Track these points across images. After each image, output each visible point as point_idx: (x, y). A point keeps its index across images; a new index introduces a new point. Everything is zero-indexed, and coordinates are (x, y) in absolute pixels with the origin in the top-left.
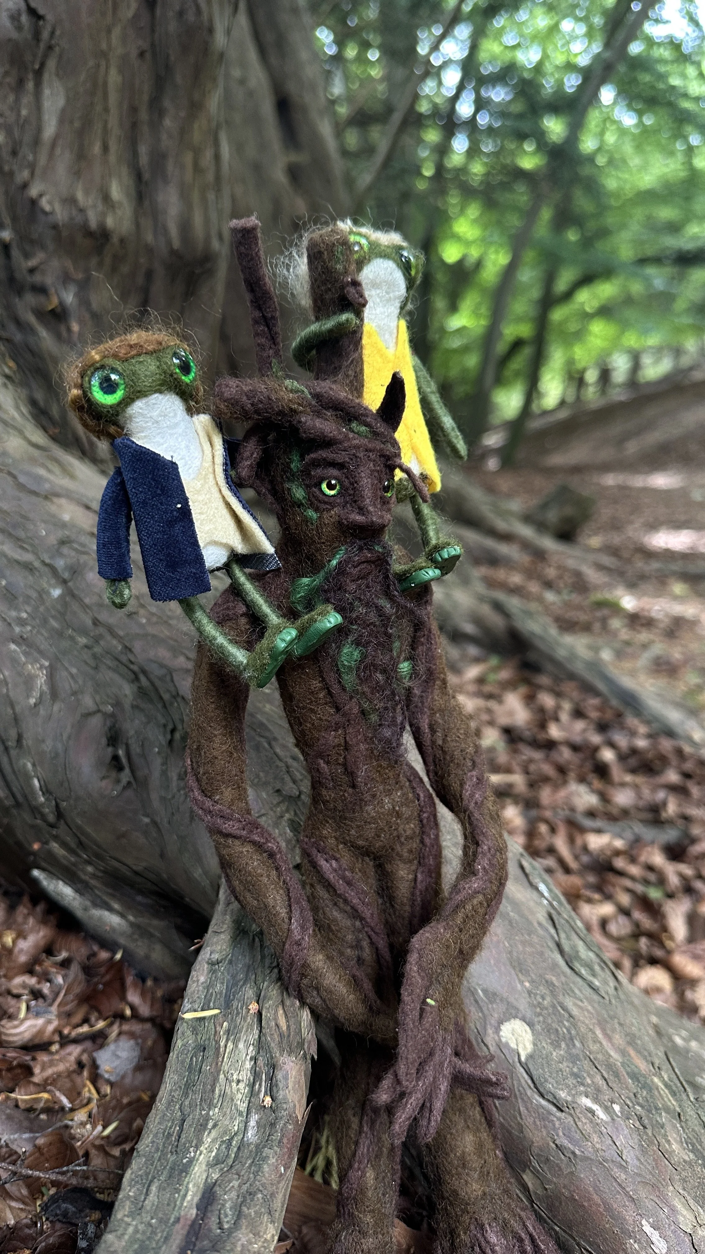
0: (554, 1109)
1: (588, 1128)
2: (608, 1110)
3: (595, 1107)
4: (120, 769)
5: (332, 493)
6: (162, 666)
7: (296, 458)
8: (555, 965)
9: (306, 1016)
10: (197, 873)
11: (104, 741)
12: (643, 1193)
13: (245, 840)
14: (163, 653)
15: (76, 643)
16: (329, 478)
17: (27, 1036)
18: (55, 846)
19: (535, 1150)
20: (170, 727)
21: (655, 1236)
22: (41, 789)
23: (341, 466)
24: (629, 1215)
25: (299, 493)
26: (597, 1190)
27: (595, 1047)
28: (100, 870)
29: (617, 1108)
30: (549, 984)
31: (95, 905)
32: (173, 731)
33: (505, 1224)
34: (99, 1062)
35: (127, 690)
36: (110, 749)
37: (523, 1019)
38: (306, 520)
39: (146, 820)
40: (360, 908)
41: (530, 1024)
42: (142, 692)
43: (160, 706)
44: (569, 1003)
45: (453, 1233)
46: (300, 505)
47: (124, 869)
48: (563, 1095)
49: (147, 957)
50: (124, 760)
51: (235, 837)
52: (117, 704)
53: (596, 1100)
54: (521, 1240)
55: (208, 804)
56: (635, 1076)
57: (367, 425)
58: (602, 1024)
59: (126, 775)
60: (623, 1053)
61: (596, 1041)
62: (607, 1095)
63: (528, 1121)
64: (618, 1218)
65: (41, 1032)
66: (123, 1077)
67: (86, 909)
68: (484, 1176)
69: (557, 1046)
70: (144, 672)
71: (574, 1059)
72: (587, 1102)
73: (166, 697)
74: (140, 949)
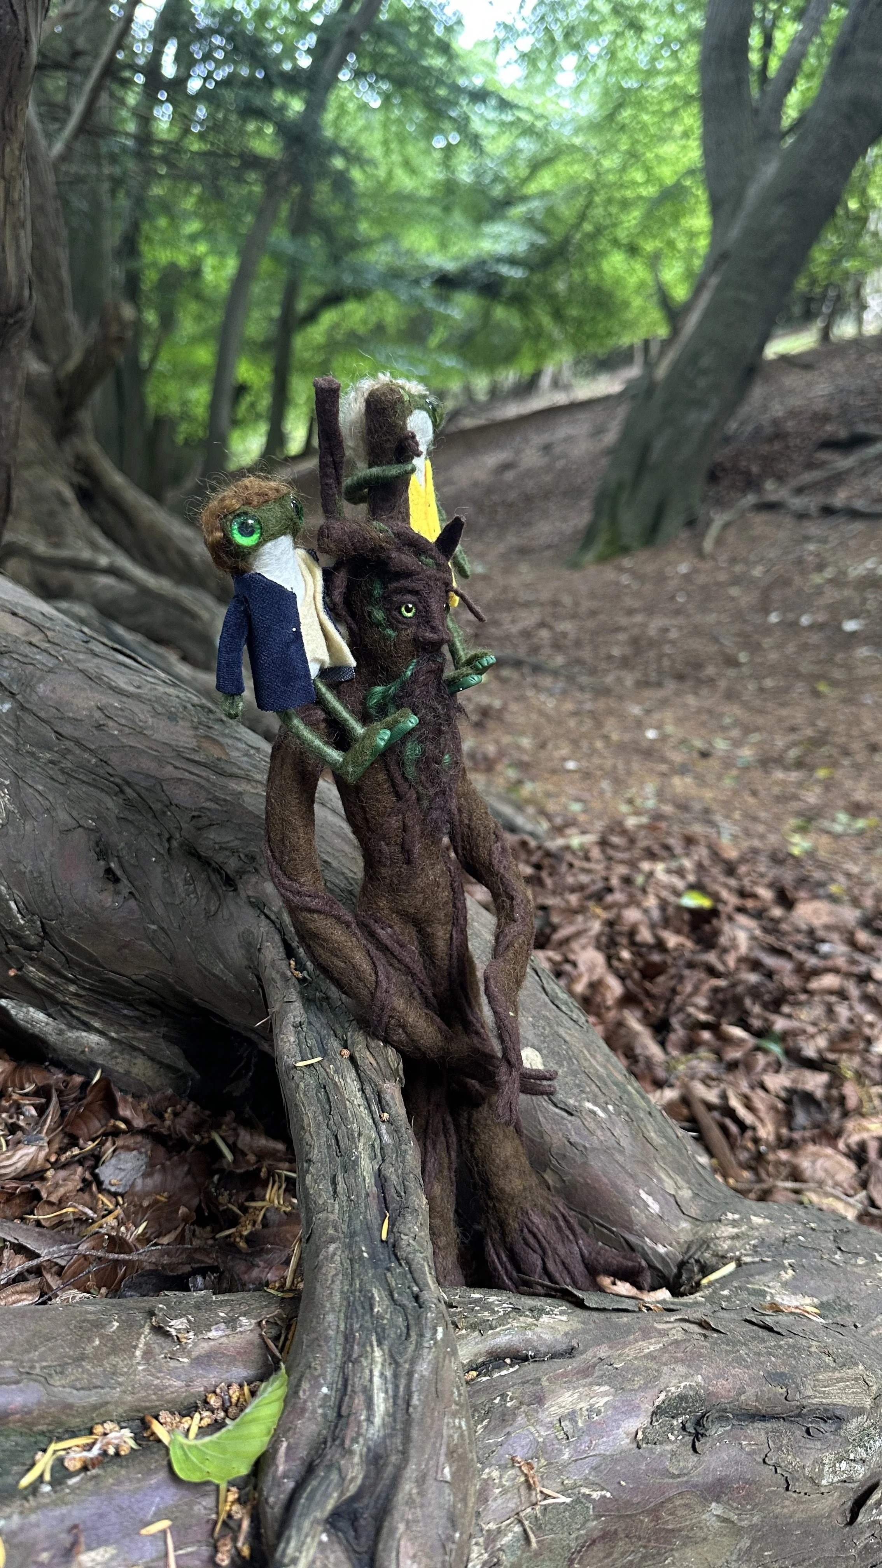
0: (565, 1115)
1: (592, 1125)
2: (605, 1110)
3: (596, 1109)
4: (117, 880)
5: (410, 615)
6: (148, 776)
7: (377, 585)
8: (545, 1004)
9: (391, 1053)
10: (218, 969)
11: (92, 854)
12: (638, 1170)
13: (328, 915)
14: (148, 765)
15: (38, 759)
16: (405, 603)
17: (20, 1165)
18: (32, 970)
19: (554, 1150)
20: (167, 836)
21: (650, 1200)
22: (19, 912)
23: (415, 593)
24: (630, 1188)
25: (379, 615)
26: (605, 1174)
27: (586, 1064)
28: (84, 988)
29: (610, 1107)
30: (545, 1018)
31: (71, 1027)
32: (169, 840)
33: (543, 1209)
34: (102, 1178)
35: (111, 804)
36: (102, 863)
37: (533, 1046)
38: (386, 638)
39: (154, 927)
40: (411, 965)
41: (539, 1050)
42: (129, 804)
43: (150, 816)
44: (562, 1031)
45: (502, 1225)
46: (379, 624)
47: (122, 980)
48: (571, 1101)
49: (128, 1073)
50: (119, 873)
51: (319, 912)
52: (100, 818)
53: (595, 1103)
54: (555, 1219)
55: (296, 886)
56: (616, 1084)
57: (433, 558)
58: (587, 1046)
59: (125, 886)
60: (605, 1067)
61: (586, 1060)
62: (602, 1099)
63: (547, 1127)
64: (621, 1192)
65: (34, 1160)
66: (133, 1185)
67: (61, 1032)
68: (522, 1174)
69: (562, 1065)
70: (128, 783)
71: (575, 1074)
72: (589, 1105)
73: (157, 806)
74: (120, 1065)
